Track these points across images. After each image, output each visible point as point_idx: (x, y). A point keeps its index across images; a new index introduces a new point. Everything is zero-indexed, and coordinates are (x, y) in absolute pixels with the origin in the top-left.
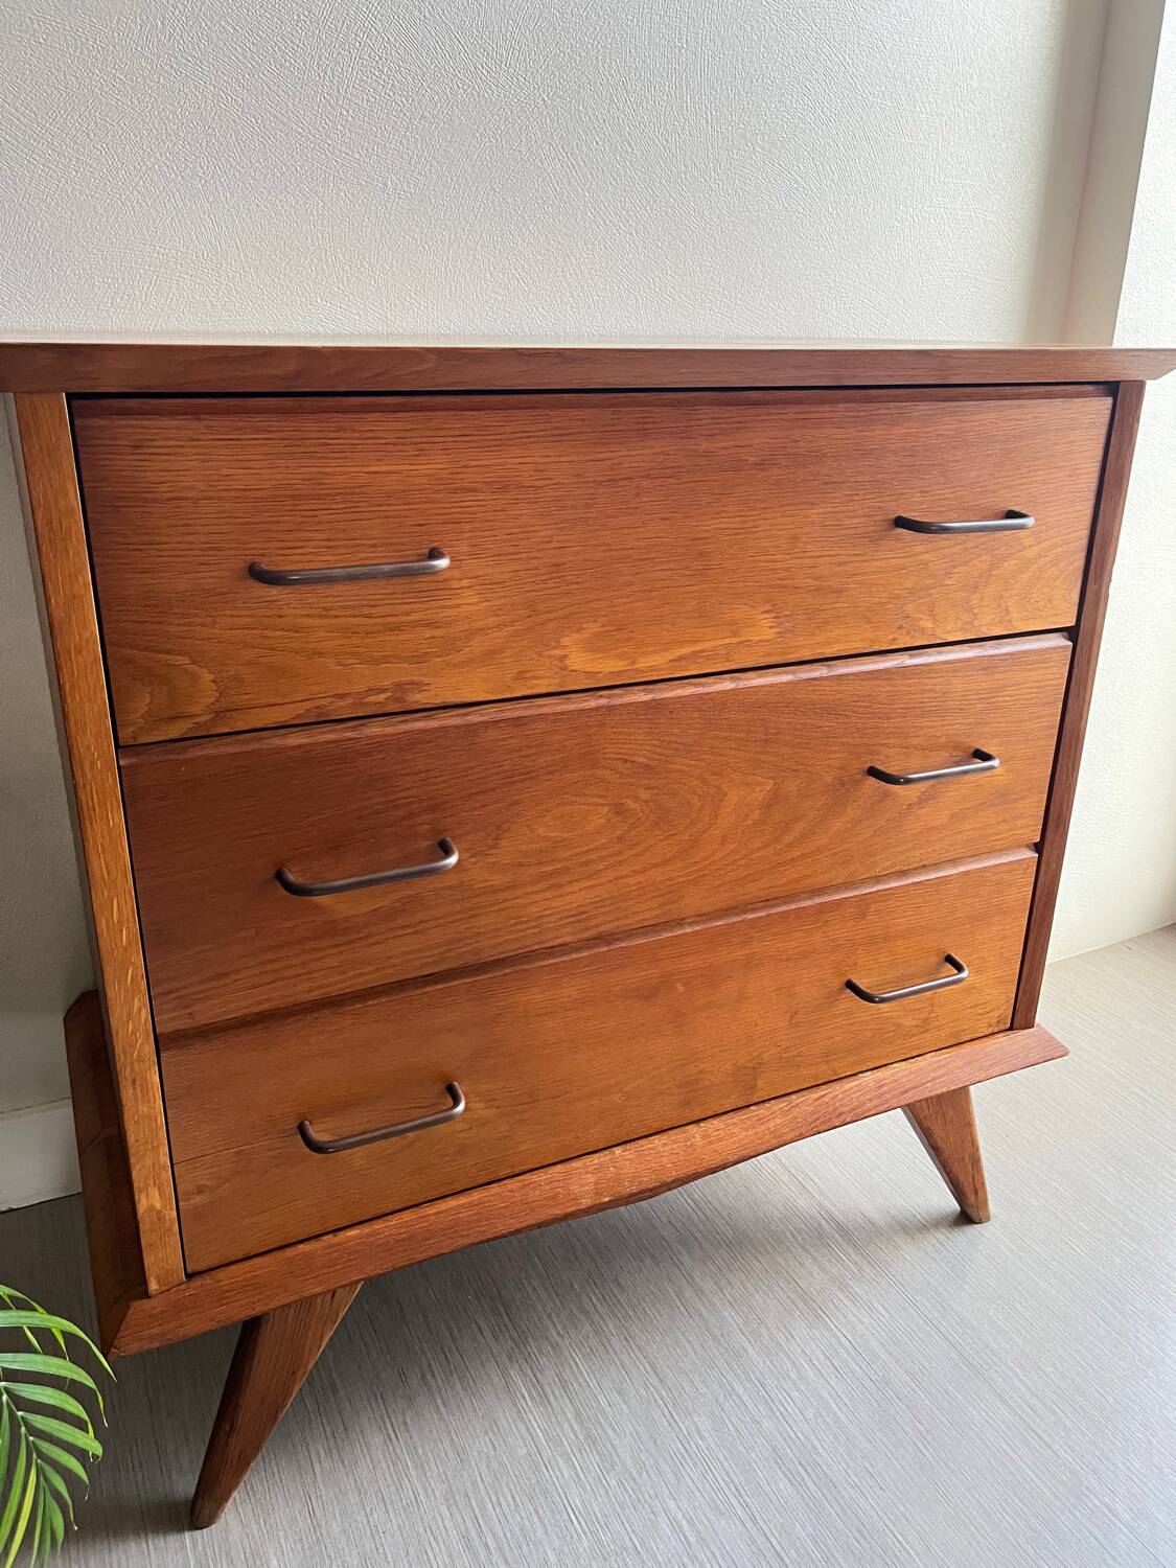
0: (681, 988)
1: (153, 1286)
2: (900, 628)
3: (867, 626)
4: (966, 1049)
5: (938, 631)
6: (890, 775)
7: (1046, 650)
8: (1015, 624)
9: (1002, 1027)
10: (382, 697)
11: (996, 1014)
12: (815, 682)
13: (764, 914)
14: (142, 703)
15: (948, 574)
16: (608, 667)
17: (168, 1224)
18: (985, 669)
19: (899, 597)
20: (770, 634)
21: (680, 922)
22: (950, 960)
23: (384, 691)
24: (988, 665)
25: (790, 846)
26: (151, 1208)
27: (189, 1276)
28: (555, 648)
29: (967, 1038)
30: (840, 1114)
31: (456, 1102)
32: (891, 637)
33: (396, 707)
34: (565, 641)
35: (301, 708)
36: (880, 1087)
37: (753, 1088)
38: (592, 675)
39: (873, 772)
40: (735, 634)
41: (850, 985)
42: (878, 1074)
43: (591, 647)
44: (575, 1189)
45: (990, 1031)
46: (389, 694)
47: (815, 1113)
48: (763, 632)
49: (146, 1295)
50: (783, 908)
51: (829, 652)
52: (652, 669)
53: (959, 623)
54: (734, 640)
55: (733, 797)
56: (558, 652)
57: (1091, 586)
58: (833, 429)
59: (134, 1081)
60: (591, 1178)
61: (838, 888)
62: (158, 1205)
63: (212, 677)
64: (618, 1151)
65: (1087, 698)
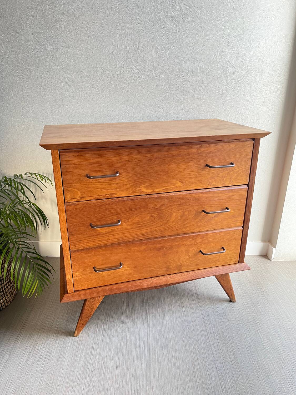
0: (165, 249)
1: (69, 292)
2: (208, 184)
3: (201, 184)
4: (228, 266)
5: (217, 185)
6: (207, 212)
7: (242, 188)
8: (234, 184)
9: (236, 262)
10: (108, 196)
11: (235, 260)
12: (190, 194)
13: (182, 236)
14: (69, 196)
15: (219, 174)
16: (149, 191)
17: (71, 282)
18: (227, 192)
19: (208, 179)
20: (181, 185)
21: (165, 237)
22: (223, 248)
23: (108, 195)
24: (229, 191)
25: (187, 224)
26: (69, 279)
27: (75, 291)
28: (139, 188)
29: (229, 264)
30: (198, 276)
31: (121, 266)
32: (206, 186)
33: (111, 197)
34: (141, 186)
35: (94, 197)
36: (208, 272)
37: (181, 269)
38: (145, 192)
39: (203, 211)
40: (174, 185)
41: (200, 251)
42: (208, 269)
43: (146, 187)
44: (144, 284)
45: (234, 263)
46: (109, 195)
47: (193, 275)
48: (179, 185)
49: (67, 293)
50: (186, 235)
51: (193, 189)
52: (157, 191)
53: (221, 184)
54: (174, 186)
55: (174, 214)
56: (140, 188)
57: (251, 177)
58: (192, 150)
59: (66, 257)
60: (147, 283)
61: (197, 232)
62: (70, 278)
63: (80, 192)
64: (153, 278)
65: (252, 198)
